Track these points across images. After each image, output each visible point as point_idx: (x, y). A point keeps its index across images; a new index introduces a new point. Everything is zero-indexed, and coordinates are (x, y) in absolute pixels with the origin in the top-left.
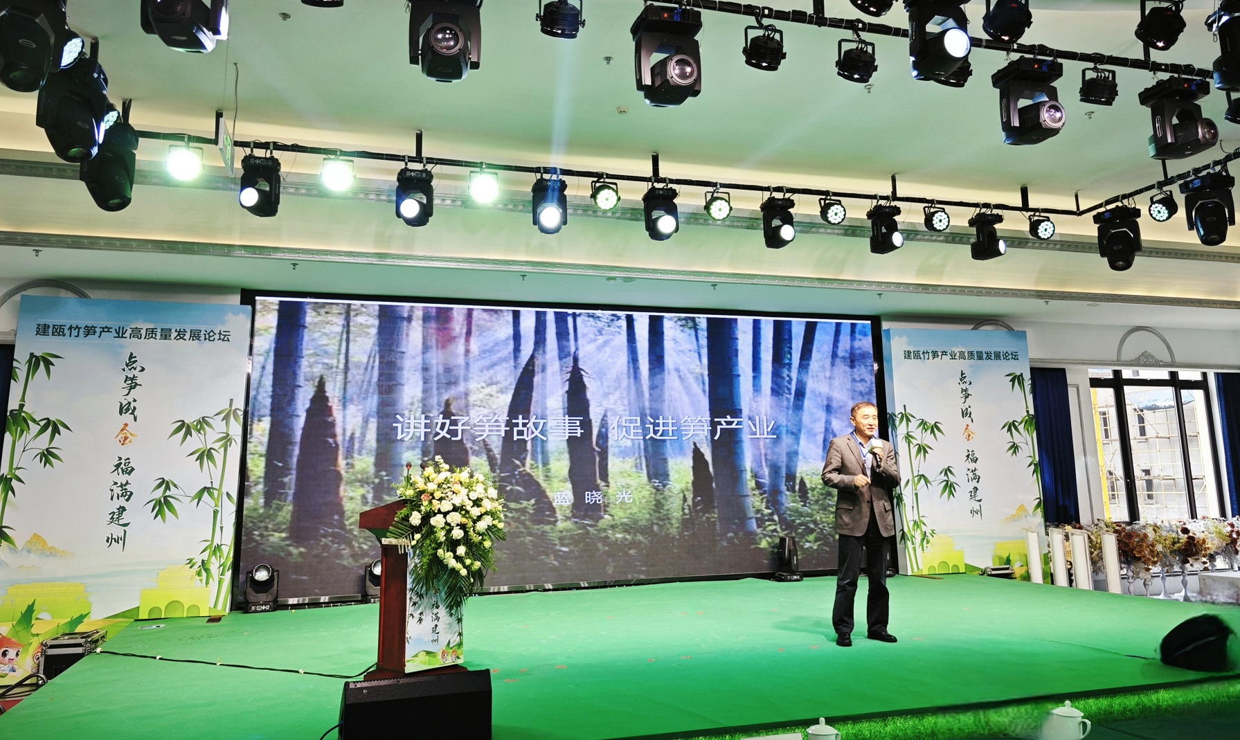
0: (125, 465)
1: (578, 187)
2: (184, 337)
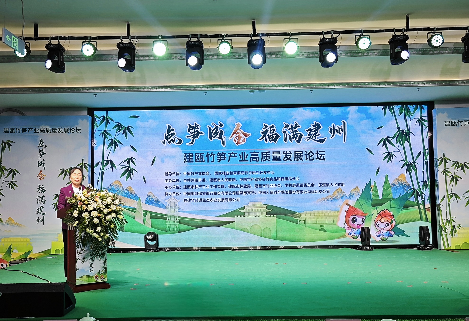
0: (42, 188)
1: (210, 43)
2: (61, 131)
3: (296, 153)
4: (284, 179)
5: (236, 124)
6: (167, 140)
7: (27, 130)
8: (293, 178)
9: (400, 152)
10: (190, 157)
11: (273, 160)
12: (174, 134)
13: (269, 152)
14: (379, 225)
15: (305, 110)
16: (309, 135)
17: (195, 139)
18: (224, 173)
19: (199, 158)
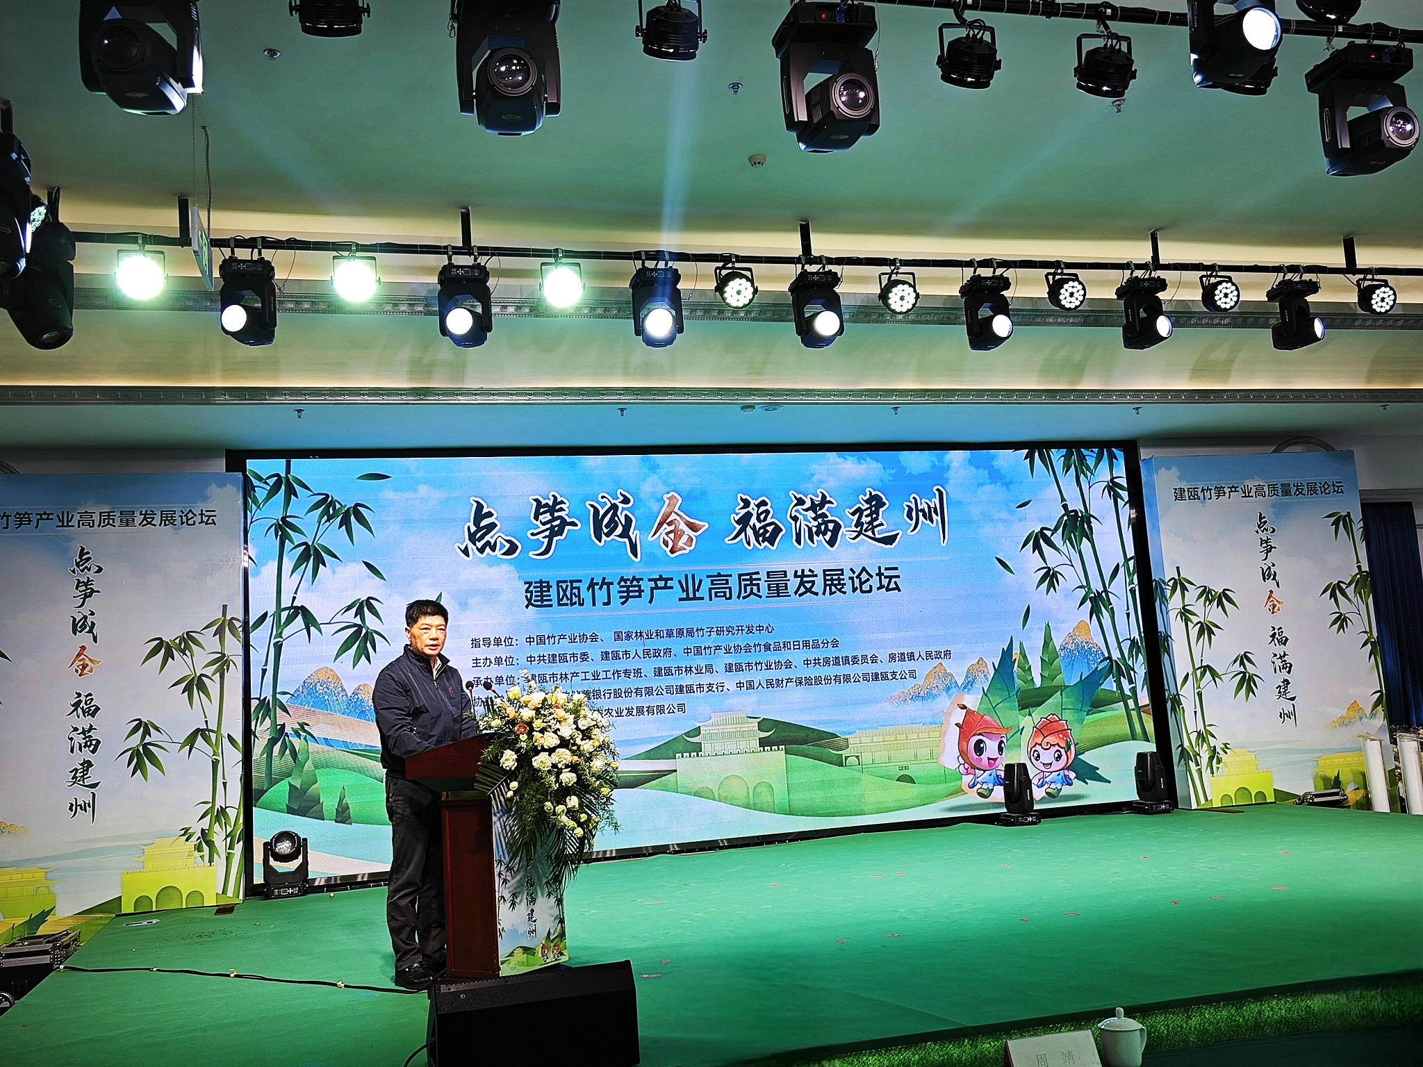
0: (86, 704)
1: (697, 277)
2: (152, 521)
3: (827, 573)
4: (799, 645)
5: (665, 497)
6: (475, 544)
7: (34, 518)
8: (822, 643)
9: (1072, 566)
10: (542, 591)
11: (768, 593)
12: (493, 526)
13: (758, 573)
14: (1039, 756)
15: (842, 460)
16: (856, 526)
17: (555, 539)
18: (639, 635)
19: (569, 594)
